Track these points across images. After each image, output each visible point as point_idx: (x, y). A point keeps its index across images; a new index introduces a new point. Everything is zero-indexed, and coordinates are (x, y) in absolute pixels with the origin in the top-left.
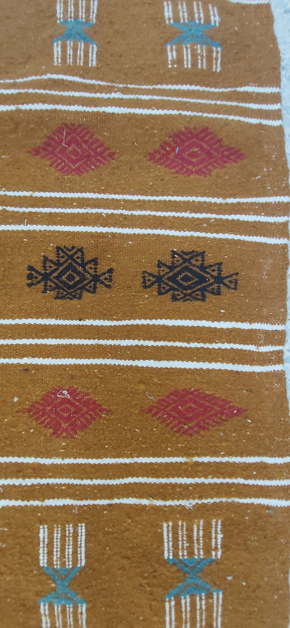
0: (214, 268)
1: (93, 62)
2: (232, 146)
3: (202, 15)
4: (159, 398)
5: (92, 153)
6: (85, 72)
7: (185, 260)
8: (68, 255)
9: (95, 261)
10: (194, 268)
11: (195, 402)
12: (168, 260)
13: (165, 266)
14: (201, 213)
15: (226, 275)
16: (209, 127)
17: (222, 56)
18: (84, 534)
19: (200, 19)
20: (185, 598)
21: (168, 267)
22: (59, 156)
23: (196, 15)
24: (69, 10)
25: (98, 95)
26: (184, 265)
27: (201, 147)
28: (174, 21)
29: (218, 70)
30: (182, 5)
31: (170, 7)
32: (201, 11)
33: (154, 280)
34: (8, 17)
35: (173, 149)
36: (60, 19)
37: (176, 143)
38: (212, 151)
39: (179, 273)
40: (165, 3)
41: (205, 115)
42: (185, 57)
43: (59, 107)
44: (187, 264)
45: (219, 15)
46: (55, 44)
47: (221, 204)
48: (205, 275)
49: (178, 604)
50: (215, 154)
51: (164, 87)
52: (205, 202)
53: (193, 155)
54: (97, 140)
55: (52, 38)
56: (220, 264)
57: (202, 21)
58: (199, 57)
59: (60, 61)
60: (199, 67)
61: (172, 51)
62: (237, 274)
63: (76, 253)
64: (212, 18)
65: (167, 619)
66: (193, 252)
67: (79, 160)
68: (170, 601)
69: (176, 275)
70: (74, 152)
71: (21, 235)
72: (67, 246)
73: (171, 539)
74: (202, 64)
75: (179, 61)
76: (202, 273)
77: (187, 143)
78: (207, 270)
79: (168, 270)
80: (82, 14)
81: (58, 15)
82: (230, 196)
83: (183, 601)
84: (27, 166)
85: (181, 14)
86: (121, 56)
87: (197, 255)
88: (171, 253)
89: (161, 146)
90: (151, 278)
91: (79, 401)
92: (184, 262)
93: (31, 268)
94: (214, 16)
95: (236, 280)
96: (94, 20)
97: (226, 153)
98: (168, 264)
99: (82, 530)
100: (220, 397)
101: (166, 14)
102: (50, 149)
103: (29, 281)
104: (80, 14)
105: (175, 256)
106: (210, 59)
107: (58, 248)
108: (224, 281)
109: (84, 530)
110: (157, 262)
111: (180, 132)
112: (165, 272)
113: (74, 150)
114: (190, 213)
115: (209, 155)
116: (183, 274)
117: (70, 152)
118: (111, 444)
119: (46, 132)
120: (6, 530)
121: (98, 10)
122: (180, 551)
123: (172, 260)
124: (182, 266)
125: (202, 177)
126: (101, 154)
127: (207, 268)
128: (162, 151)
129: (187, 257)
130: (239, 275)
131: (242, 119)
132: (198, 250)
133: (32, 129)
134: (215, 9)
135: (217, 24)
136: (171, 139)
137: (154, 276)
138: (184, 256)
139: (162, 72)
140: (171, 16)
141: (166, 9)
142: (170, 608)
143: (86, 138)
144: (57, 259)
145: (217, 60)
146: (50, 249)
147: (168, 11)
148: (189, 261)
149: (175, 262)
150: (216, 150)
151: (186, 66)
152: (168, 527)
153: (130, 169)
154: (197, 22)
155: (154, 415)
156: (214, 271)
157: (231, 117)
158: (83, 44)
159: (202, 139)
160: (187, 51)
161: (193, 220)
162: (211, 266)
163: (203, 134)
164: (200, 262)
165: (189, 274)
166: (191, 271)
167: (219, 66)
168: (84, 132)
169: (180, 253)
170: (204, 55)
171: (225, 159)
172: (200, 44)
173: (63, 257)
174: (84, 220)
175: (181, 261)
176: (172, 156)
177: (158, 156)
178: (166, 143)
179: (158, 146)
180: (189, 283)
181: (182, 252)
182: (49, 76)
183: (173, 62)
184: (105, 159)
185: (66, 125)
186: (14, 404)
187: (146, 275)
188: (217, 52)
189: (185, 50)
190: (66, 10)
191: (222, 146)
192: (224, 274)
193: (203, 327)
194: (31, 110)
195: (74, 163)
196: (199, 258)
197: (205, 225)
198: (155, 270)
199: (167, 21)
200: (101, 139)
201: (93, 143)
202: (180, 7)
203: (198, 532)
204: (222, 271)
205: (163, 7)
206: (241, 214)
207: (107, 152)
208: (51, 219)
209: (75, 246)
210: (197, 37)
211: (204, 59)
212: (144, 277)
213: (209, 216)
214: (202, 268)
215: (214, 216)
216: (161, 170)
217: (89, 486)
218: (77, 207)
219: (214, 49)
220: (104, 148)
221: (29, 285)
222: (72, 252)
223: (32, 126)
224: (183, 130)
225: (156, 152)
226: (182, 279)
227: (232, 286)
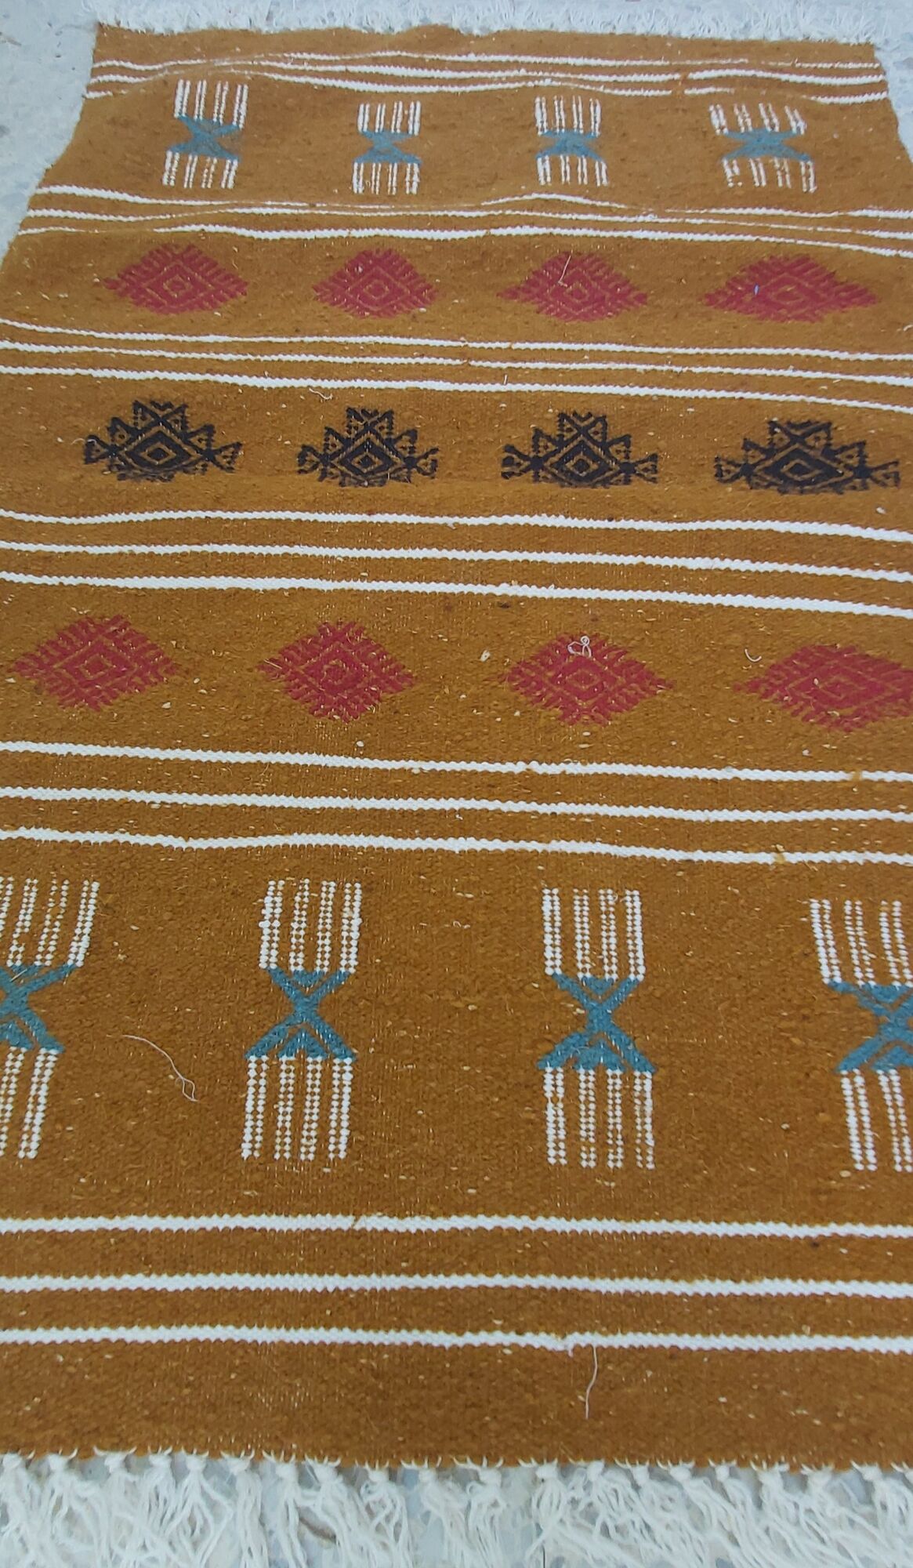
0: (850, 452)
1: (602, 178)
2: (855, 282)
3: (775, 121)
4: (773, 661)
5: (608, 295)
6: (592, 191)
7: (794, 439)
8: (578, 427)
9: (626, 440)
10: (812, 453)
11: (845, 673)
12: (762, 437)
13: (756, 447)
14: (815, 371)
15: (875, 465)
16: (812, 256)
17: (815, 173)
18: (638, 911)
19: (773, 126)
20: (886, 1074)
21: (763, 451)
22: (551, 299)
23: (766, 122)
24: (558, 117)
25: (617, 218)
26: (792, 448)
27: (799, 286)
28: (730, 130)
29: (812, 189)
30: (740, 109)
31: (721, 113)
32: (773, 115)
33: (738, 470)
34: (453, 126)
35: (750, 289)
36: (542, 130)
37: (753, 279)
38: (818, 292)
39: (786, 460)
40: (712, 108)
41: (800, 242)
42: (755, 173)
43: (557, 231)
44: (797, 446)
45: (803, 118)
46: (540, 160)
47: (847, 361)
48: (835, 465)
49: (872, 1083)
50: (823, 295)
51: (723, 211)
52: (818, 356)
53: (786, 296)
54: (618, 276)
55: (533, 153)
56: (862, 444)
57: (777, 129)
58: (779, 173)
59: (549, 179)
60: (780, 184)
61: (731, 166)
62: (896, 463)
63: (594, 424)
64: (793, 124)
65: (852, 1121)
66: (809, 423)
67: (585, 304)
68: (851, 1076)
69: (779, 464)
70: (577, 294)
71: (497, 397)
72: (578, 412)
73: (831, 943)
74: (784, 182)
75: (746, 176)
76: (828, 462)
77: (773, 281)
78: (839, 456)
79: (763, 456)
80: (578, 123)
81: (539, 125)
82: (863, 350)
83: (883, 1080)
84: (498, 312)
85: (741, 121)
86: (645, 176)
87: (819, 429)
88: (768, 426)
89: (728, 284)
90: (732, 468)
91: (610, 664)
92: (793, 442)
93: (510, 448)
94: (797, 121)
95: (897, 474)
96: (598, 133)
97: (843, 294)
98: (762, 445)
99: (634, 902)
100: (899, 665)
101: (716, 122)
102: (535, 290)
103: (507, 469)
104: (576, 122)
105: (777, 430)
106: (796, 175)
107: (562, 416)
108: (874, 474)
109: (637, 904)
110: (741, 442)
111: (761, 263)
112: (757, 460)
113: (579, 290)
114: (794, 370)
115: (813, 295)
116: (792, 464)
117: (572, 294)
118: (682, 739)
119: (533, 265)
120: (470, 896)
121: (602, 119)
122: (857, 969)
123: (769, 437)
124: (789, 450)
125: (807, 323)
126: (623, 296)
127: (836, 452)
128: (730, 292)
129: (799, 433)
130: (900, 466)
131: (865, 249)
132: (818, 418)
133: (510, 261)
134: (796, 112)
135: (802, 132)
136: (744, 273)
137: (738, 465)
138: (793, 431)
139: (718, 191)
140: (724, 123)
141: (714, 115)
142: (854, 1090)
143: (600, 273)
144: (558, 433)
145: (808, 176)
146: (548, 416)
147: (718, 117)
148: (801, 439)
149: (775, 441)
150: (826, 290)
151: (757, 184)
152: (822, 911)
153: (676, 317)
154: (769, 129)
155: (765, 696)
156: (850, 457)
157: (844, 246)
158: (585, 161)
159: (799, 274)
160: (756, 165)
161: (801, 380)
162: (844, 449)
163: (799, 268)
164: (823, 442)
165: (803, 463)
166: (806, 457)
167: (812, 184)
168: (594, 267)
169: (785, 426)
170: (787, 170)
171: (844, 303)
172: (778, 157)
173: (570, 430)
174: (605, 378)
175: (787, 440)
176: (748, 298)
177: (722, 299)
178: (735, 279)
179: (723, 283)
180: (806, 476)
181: (789, 423)
182: (535, 196)
183: (735, 179)
184: (631, 304)
185: (567, 254)
186: (481, 665)
187: (721, 463)
188: (807, 167)
189: (753, 165)
190: (551, 118)
191: (836, 284)
192: (873, 461)
193: (847, 537)
194: (509, 235)
195: (578, 308)
196: (822, 434)
197: (825, 387)
198: (738, 455)
199: (718, 131)
200: (624, 273)
201: (608, 282)
202: (737, 112)
203: (892, 933)
204: (866, 457)
205: (710, 114)
206: (888, 374)
207: (636, 293)
208: (547, 376)
209: (593, 412)
210: (771, 148)
211: (787, 176)
212: (719, 467)
213: (828, 375)
214: (828, 451)
215: (838, 376)
216: (732, 316)
217: (641, 819)
218: (590, 361)
219: (802, 163)
220: (627, 287)
221: (505, 475)
222: (586, 423)
223: (510, 256)
224: (766, 259)
225: (719, 293)
226: (791, 470)
227: (890, 481)
